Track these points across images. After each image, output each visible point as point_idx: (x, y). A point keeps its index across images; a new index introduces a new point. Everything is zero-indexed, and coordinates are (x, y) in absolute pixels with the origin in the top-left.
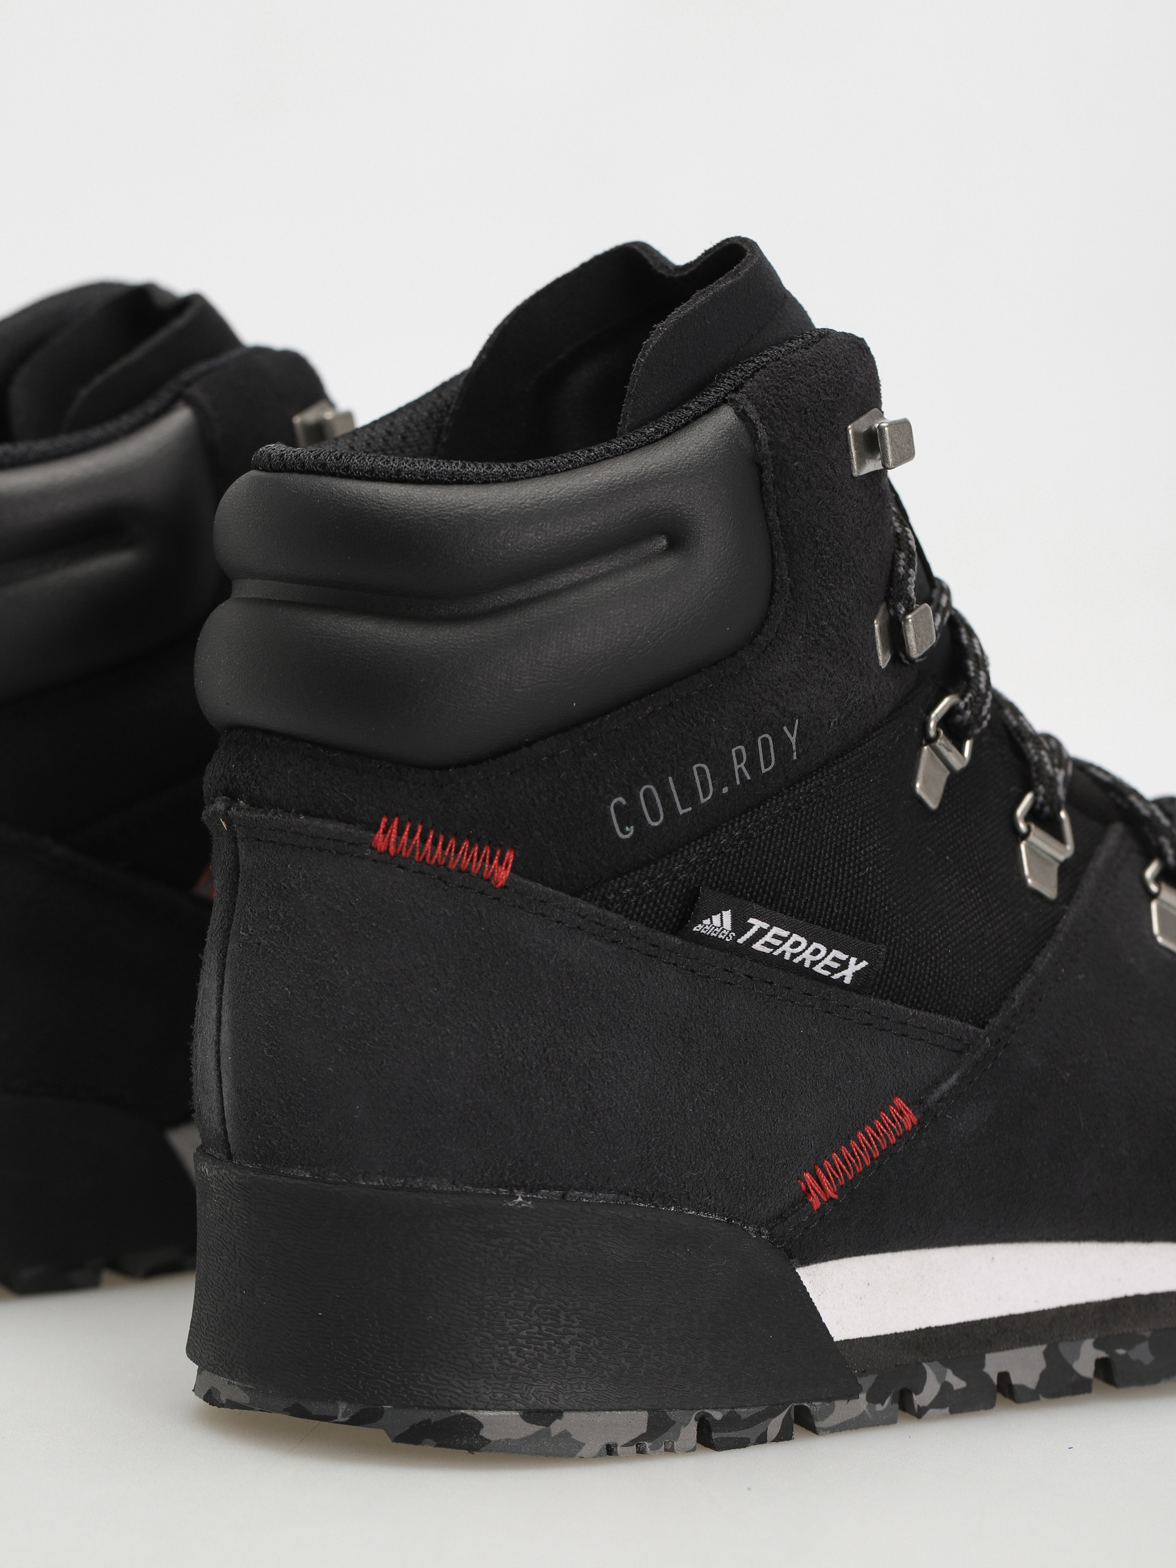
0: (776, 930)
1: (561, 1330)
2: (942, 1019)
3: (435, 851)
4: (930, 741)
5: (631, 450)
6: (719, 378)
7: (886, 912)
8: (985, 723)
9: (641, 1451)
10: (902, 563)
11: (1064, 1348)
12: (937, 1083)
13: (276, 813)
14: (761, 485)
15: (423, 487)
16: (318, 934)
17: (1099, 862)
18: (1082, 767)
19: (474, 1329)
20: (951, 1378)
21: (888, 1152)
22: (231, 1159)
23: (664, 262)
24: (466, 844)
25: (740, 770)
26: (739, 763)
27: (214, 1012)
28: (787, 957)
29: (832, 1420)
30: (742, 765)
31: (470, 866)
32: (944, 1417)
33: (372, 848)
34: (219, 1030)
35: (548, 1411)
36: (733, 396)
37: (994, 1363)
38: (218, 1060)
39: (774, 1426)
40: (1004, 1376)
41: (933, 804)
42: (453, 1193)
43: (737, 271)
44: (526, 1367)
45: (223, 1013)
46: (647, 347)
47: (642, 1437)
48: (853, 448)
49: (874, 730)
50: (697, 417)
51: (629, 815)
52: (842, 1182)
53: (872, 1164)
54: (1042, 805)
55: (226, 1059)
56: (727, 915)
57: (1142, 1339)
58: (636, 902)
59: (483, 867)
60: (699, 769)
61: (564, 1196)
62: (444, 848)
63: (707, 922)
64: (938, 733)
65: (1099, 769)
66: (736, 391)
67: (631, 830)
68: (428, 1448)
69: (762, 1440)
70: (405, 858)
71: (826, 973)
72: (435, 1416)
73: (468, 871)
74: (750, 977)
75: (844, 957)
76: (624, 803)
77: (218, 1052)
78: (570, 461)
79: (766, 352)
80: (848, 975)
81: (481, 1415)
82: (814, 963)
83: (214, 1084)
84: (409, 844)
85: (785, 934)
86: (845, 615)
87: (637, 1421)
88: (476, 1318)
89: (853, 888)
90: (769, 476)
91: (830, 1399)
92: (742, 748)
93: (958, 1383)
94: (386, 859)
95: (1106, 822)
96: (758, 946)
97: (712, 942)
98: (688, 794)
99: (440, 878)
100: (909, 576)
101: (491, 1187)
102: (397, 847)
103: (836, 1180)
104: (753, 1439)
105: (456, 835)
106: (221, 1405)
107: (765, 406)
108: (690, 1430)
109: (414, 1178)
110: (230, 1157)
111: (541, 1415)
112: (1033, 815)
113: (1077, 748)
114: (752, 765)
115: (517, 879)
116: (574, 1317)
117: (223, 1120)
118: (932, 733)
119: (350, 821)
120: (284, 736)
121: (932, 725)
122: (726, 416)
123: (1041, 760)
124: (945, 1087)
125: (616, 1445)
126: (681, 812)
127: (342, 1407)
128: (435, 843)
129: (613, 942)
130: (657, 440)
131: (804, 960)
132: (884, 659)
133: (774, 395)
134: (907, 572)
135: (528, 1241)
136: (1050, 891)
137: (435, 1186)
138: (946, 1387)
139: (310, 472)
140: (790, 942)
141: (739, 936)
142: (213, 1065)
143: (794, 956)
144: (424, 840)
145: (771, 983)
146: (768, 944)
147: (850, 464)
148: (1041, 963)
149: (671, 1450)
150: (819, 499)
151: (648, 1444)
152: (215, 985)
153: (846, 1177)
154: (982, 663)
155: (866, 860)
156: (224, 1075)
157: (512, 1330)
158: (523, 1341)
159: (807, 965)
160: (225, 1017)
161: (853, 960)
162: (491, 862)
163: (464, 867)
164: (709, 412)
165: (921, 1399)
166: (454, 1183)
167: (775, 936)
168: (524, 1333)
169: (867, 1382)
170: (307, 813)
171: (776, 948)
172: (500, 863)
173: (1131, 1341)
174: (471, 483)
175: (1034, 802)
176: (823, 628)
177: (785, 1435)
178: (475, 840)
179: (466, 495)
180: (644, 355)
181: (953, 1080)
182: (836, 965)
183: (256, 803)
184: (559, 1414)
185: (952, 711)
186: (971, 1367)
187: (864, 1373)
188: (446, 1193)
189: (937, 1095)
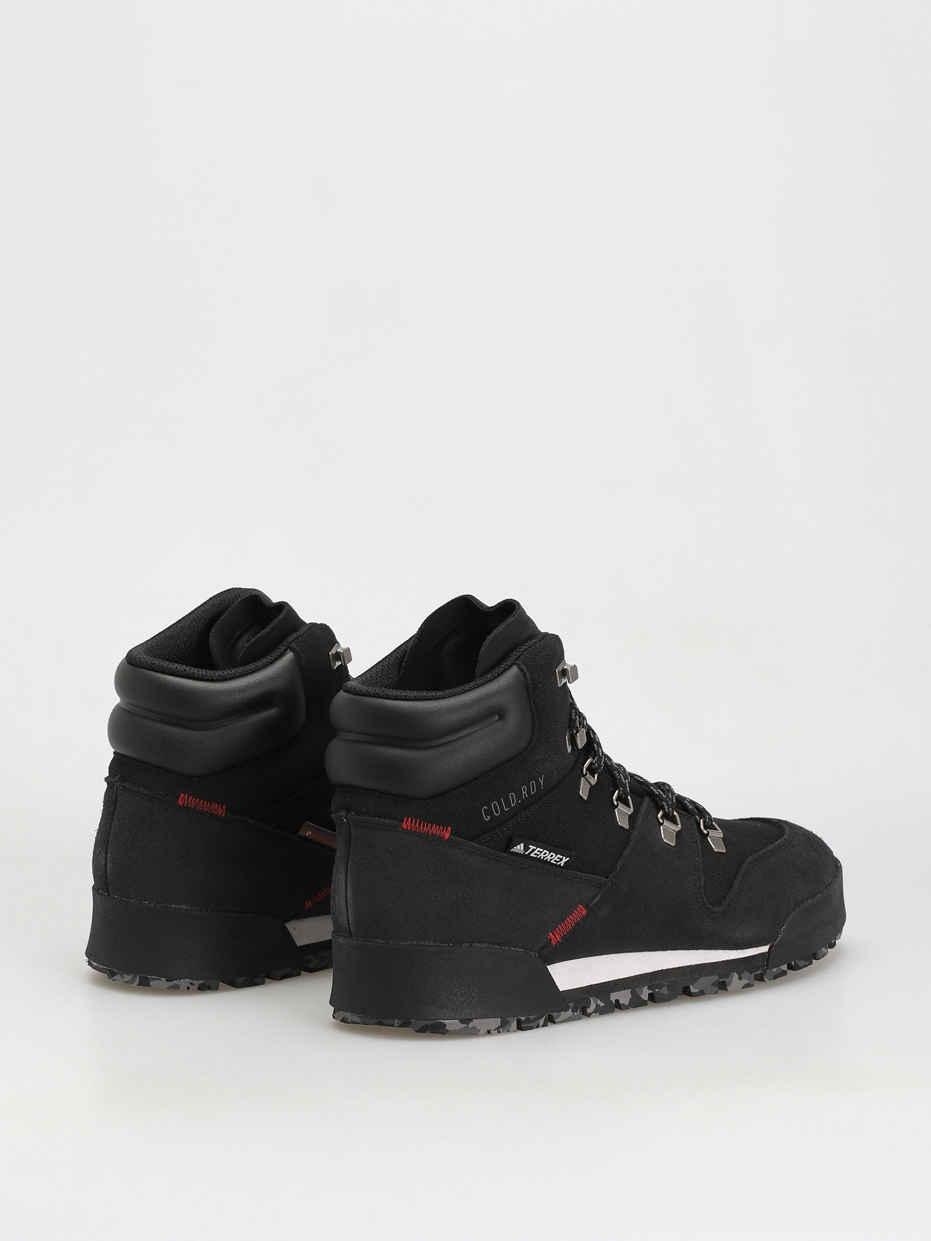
0: (538, 849)
1: (471, 991)
2: (594, 876)
3: (424, 828)
4: (584, 776)
5: (484, 684)
6: (511, 655)
7: (574, 840)
8: (602, 768)
9: (499, 1032)
10: (573, 714)
11: (637, 990)
12: (593, 899)
13: (367, 817)
14: (528, 693)
15: (415, 702)
16: (384, 858)
17: (642, 813)
18: (632, 776)
19: (442, 992)
20: (599, 1002)
21: (577, 924)
22: (352, 937)
23: (483, 605)
24: (434, 825)
25: (525, 794)
26: (524, 791)
27: (344, 886)
28: (542, 858)
29: (560, 1019)
30: (525, 792)
31: (436, 833)
32: (598, 1016)
33: (401, 828)
34: (346, 892)
35: (469, 1019)
36: (517, 662)
37: (614, 997)
38: (346, 903)
39: (542, 1021)
40: (617, 1001)
41: (586, 799)
42: (434, 946)
43: (514, 615)
44: (460, 1004)
45: (348, 886)
46: (485, 645)
47: (499, 1027)
48: (558, 677)
49: (567, 775)
50: (505, 670)
51: (489, 812)
52: (562, 935)
53: (572, 929)
54: (622, 795)
55: (350, 902)
56: (522, 845)
57: (665, 985)
58: (491, 842)
59: (440, 833)
60: (511, 795)
61: (471, 945)
62: (427, 827)
63: (515, 848)
64: (586, 773)
65: (638, 776)
66: (517, 660)
67: (489, 817)
68: (428, 1034)
69: (538, 1027)
70: (413, 831)
71: (555, 863)
72: (430, 1023)
73: (435, 835)
74: (530, 866)
75: (561, 857)
76: (487, 808)
77: (346, 900)
78: (463, 689)
79: (526, 644)
80: (562, 863)
81: (445, 1022)
82: (551, 860)
83: (345, 911)
84: (415, 826)
85: (542, 850)
86: (557, 737)
87: (497, 1022)
88: (443, 988)
89: (563, 832)
90: (530, 690)
91: (560, 1012)
92: (525, 786)
93: (602, 1004)
94: (406, 832)
95: (642, 797)
96: (532, 855)
97: (517, 854)
98: (508, 804)
99: (426, 837)
100: (577, 719)
101: (447, 943)
102: (410, 828)
103: (560, 935)
104: (535, 1027)
105: (431, 823)
106: (348, 1023)
107: (528, 665)
108: (514, 1024)
109: (421, 941)
110: (351, 936)
111: (466, 1021)
112: (618, 799)
113: (630, 769)
114: (529, 792)
115: (452, 836)
116: (475, 987)
117: (349, 924)
118: (584, 773)
119: (394, 819)
120: (367, 789)
121: (584, 770)
122: (515, 669)
123: (620, 778)
124: (596, 900)
125: (491, 1030)
126: (506, 810)
127: (396, 1021)
128: (424, 826)
129: (484, 856)
130: (492, 680)
131: (548, 859)
132: (569, 749)
133: (531, 661)
134: (576, 717)
135: (460, 961)
136: (627, 827)
137: (428, 944)
138: (598, 1005)
139: (372, 696)
140: (543, 853)
141: (526, 852)
142: (344, 904)
143: (544, 857)
144: (420, 825)
145: (537, 867)
146: (536, 854)
147: (557, 683)
148: (626, 853)
149: (509, 1031)
150: (548, 697)
151: (501, 1030)
152: (344, 876)
153: (563, 934)
154: (599, 745)
155: (567, 822)
156: (349, 908)
157: (455, 992)
158: (459, 996)
159: (548, 860)
160: (349, 888)
161: (564, 858)
162: (443, 831)
163: (434, 834)
164: (508, 668)
165: (589, 1011)
166: (434, 942)
167: (538, 851)
168: (459, 993)
169: (571, 1005)
170: (378, 817)
171: (538, 855)
172: (446, 832)
173: (660, 986)
174: (431, 699)
175: (619, 793)
176: (551, 742)
177: (545, 1025)
178: (437, 824)
179: (430, 705)
180: (484, 648)
181: (598, 898)
182: (559, 860)
183: (358, 813)
184: (472, 1020)
185: (591, 764)
186: (605, 997)
187: (570, 1002)
188: (432, 946)
189: (593, 903)
